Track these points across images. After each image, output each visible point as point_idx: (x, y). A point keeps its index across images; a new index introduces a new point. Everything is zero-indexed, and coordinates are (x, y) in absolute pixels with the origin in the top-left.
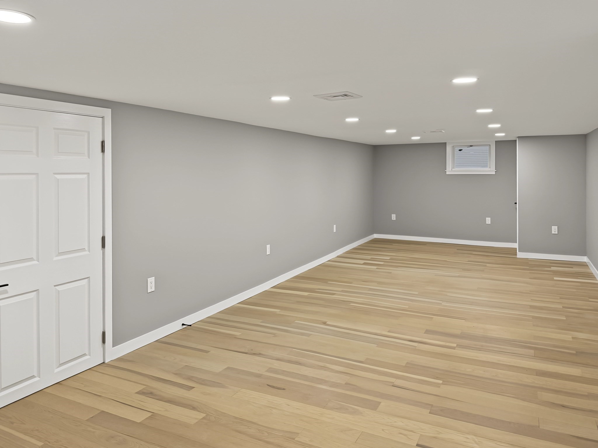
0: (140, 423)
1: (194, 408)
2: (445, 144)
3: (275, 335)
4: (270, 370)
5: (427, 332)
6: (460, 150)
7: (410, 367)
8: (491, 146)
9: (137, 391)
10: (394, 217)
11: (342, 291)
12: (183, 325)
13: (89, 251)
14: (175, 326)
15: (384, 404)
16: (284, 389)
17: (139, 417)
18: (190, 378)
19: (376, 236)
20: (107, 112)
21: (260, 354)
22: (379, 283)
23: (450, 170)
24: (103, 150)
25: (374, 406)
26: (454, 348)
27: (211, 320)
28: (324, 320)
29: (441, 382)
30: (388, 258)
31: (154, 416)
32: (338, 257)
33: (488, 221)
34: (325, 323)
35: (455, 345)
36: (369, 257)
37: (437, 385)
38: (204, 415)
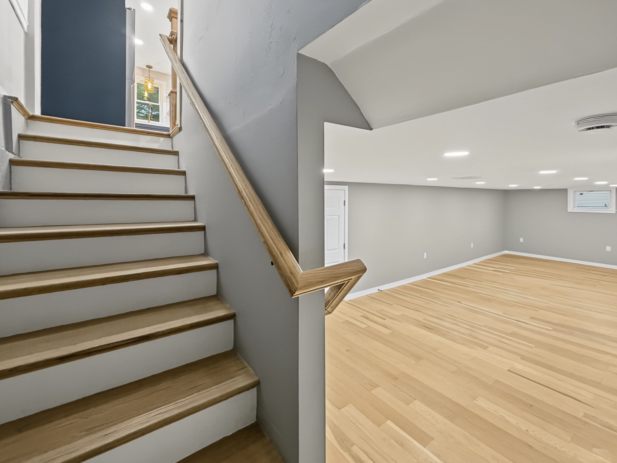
0: (364, 328)
1: (386, 328)
2: (566, 190)
3: (428, 303)
4: (425, 319)
5: (532, 318)
6: (581, 194)
7: (513, 334)
8: (612, 191)
9: (360, 315)
10: (521, 240)
11: (474, 286)
12: (378, 290)
13: (339, 250)
14: (374, 290)
15: (491, 348)
16: (433, 329)
17: (363, 326)
18: (384, 315)
19: (506, 252)
20: (346, 188)
21: (420, 311)
22: (502, 284)
23: (572, 209)
24: (345, 205)
25: (485, 348)
26: (549, 330)
27: (392, 290)
28: (460, 300)
29: (534, 346)
30: (514, 269)
31: (369, 326)
32: (474, 264)
33: (608, 249)
34: (460, 302)
35: (551, 329)
36: (498, 266)
37: (531, 347)
38: (392, 331)
